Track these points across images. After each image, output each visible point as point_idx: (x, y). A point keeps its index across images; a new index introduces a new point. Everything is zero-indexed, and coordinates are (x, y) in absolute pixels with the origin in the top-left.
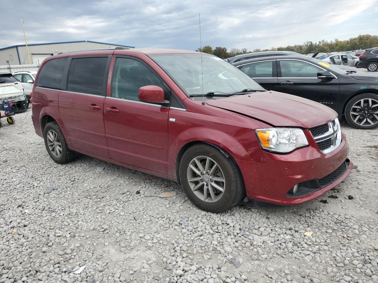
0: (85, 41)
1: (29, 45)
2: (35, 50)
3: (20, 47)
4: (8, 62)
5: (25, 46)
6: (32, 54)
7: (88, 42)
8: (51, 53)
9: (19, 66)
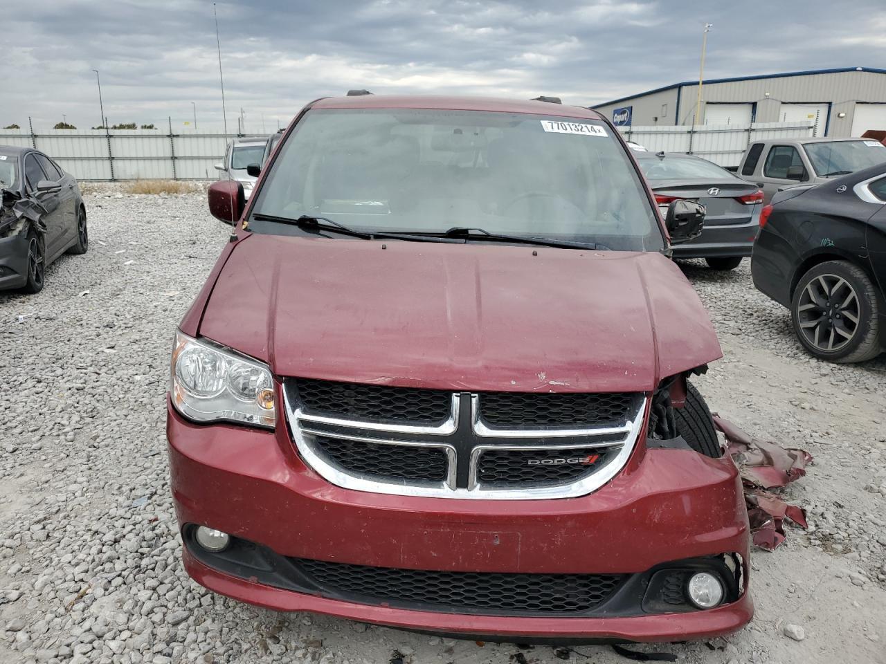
0: (854, 70)
1: (704, 83)
2: (716, 92)
3: (687, 87)
4: (656, 119)
5: (697, 83)
6: (708, 103)
7: (864, 70)
8: (753, 101)
9: (673, 128)
